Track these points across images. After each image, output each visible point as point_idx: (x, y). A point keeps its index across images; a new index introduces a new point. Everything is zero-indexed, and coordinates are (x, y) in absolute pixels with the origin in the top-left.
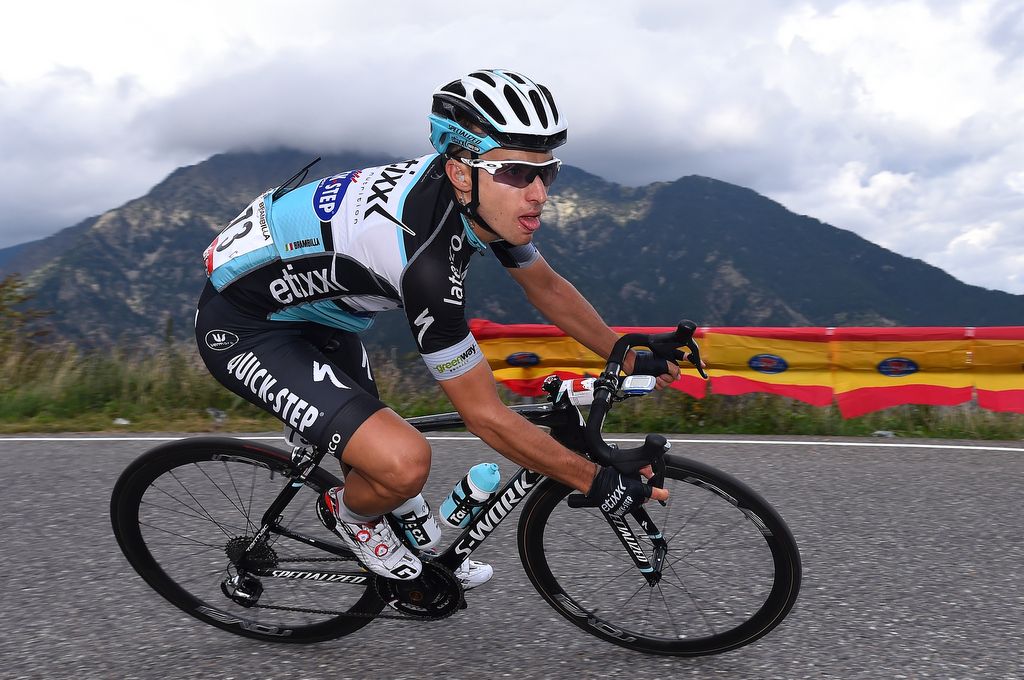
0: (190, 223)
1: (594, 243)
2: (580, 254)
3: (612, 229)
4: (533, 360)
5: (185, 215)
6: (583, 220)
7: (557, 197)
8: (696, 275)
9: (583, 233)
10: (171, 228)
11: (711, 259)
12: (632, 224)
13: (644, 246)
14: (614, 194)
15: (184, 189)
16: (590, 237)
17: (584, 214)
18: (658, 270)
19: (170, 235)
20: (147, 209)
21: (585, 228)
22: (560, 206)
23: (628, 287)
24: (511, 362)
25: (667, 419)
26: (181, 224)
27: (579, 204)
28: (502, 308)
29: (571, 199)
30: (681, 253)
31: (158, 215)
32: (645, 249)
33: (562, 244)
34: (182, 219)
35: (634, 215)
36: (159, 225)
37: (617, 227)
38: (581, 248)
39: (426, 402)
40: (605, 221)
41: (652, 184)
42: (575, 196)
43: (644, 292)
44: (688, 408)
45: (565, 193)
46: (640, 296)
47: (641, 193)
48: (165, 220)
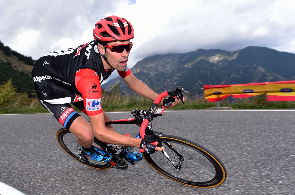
0: (140, 71)
1: (223, 66)
2: (220, 68)
3: (227, 62)
4: (219, 93)
5: (140, 70)
6: (221, 60)
7: (214, 56)
8: (251, 70)
9: (221, 64)
10: (137, 73)
11: (255, 66)
12: (233, 60)
13: (236, 65)
14: (228, 54)
15: (139, 65)
16: (222, 64)
17: (221, 59)
18: (240, 70)
19: (137, 74)
20: (133, 70)
21: (221, 62)
22: (215, 58)
23: (232, 75)
24: (214, 94)
25: (254, 105)
26: (139, 72)
27: (220, 57)
28: (202, 82)
29: (217, 56)
30: (247, 65)
31: (135, 71)
32: (237, 65)
33: (216, 67)
34: (139, 71)
35: (234, 58)
36: (135, 72)
37: (230, 61)
38: (220, 67)
39: (193, 103)
40: (226, 60)
41: (238, 50)
42: (218, 55)
43: (236, 76)
44: (259, 102)
45: (216, 55)
46: (235, 77)
47: (235, 52)
48: (136, 71)
